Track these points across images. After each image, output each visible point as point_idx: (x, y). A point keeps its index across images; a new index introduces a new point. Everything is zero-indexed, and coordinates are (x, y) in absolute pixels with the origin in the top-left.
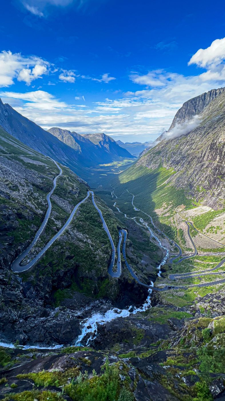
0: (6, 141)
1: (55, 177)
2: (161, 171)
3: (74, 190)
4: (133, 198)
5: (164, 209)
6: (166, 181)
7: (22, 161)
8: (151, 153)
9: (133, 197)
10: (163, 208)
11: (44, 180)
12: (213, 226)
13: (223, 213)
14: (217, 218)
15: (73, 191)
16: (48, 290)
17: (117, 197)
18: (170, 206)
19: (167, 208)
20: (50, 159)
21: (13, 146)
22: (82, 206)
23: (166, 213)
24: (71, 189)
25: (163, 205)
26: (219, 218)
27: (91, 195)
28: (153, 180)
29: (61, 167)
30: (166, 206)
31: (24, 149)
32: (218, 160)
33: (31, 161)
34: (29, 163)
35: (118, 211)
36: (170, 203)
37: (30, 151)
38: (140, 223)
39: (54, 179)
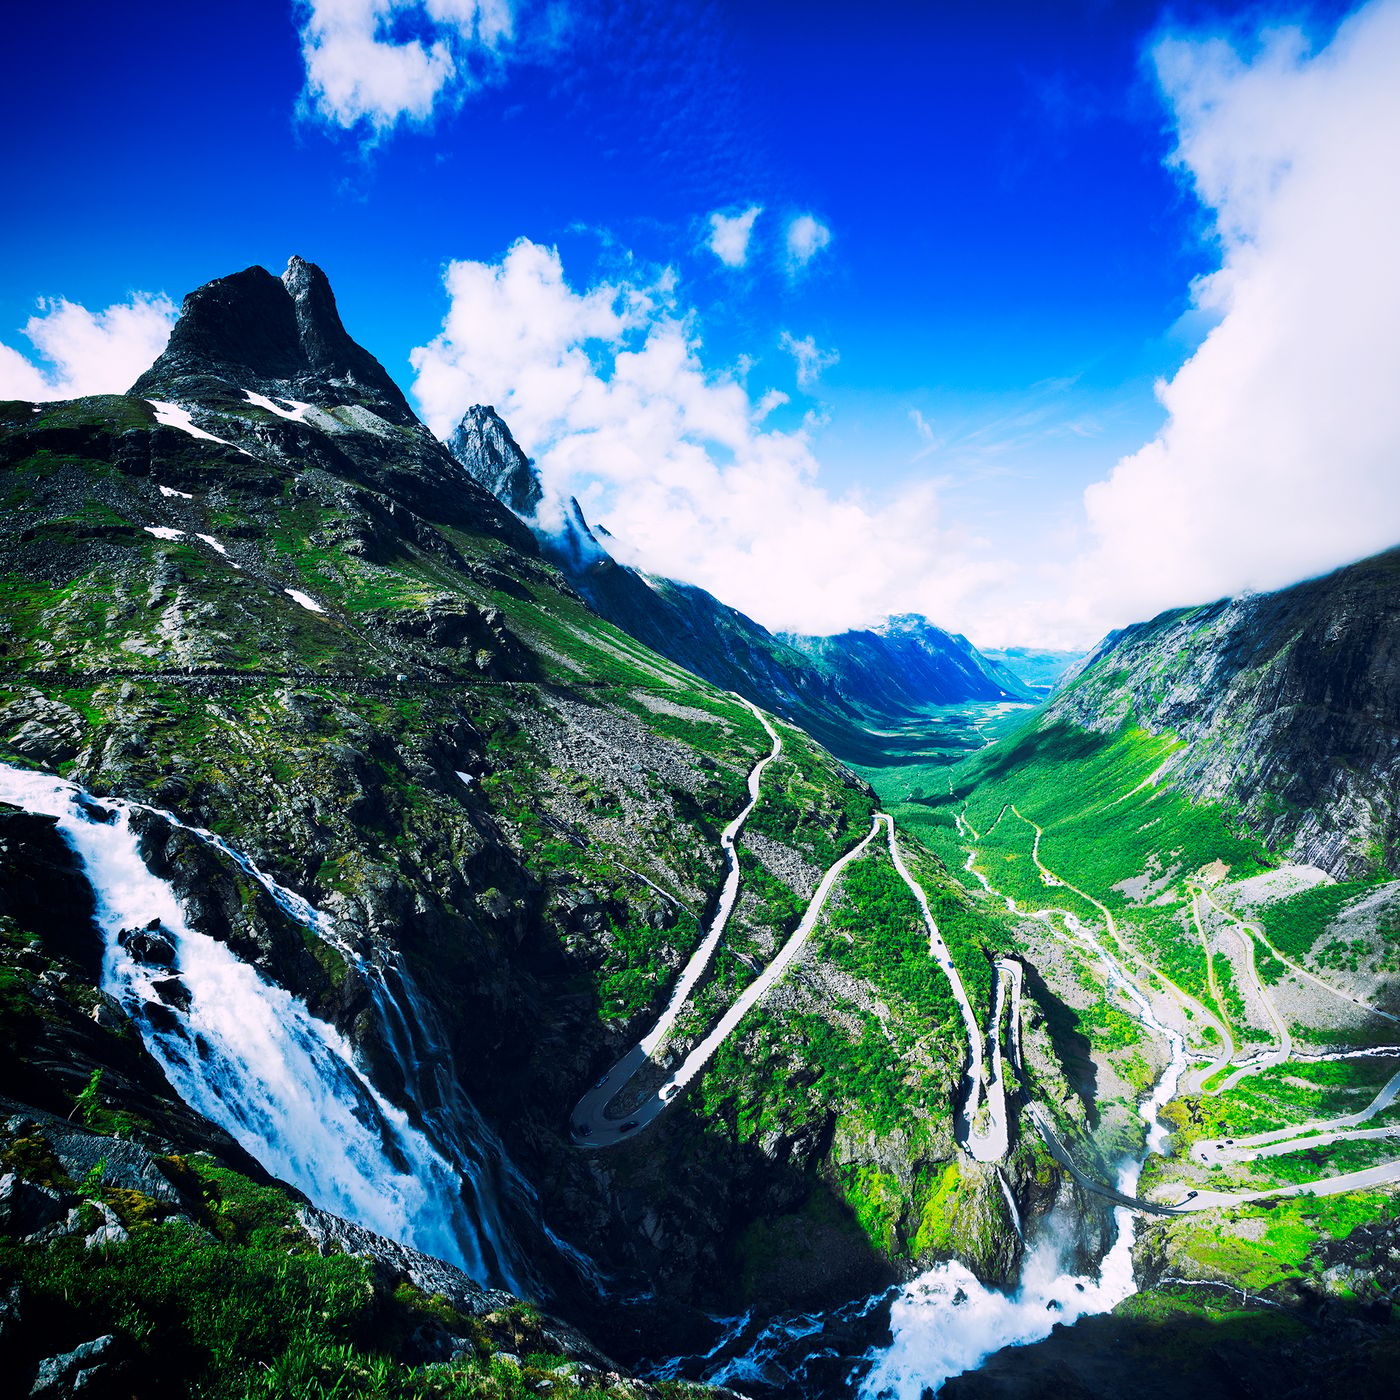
0: (589, 642)
1: (754, 765)
2: (1134, 742)
3: (822, 812)
4: (1037, 840)
5: (1153, 879)
6: (1152, 776)
7: (639, 708)
8: (1095, 678)
9: (1038, 835)
10: (1149, 873)
11: (716, 774)
12: (1339, 941)
13: (1369, 891)
14: (1351, 911)
15: (818, 813)
16: (714, 1223)
17: (977, 837)
18: (1174, 869)
19: (1162, 875)
20: (738, 700)
21: (611, 659)
22: (853, 870)
23: (1159, 893)
24: (810, 806)
25: (1147, 865)
26: (1357, 908)
27: (883, 828)
28: (1105, 771)
29: (777, 728)
30: (1158, 866)
31: (648, 666)
32: (1328, 700)
33: (671, 709)
34: (665, 716)
35: (982, 887)
36: (1173, 854)
37: (672, 674)
38: (1067, 931)
39: (750, 770)
